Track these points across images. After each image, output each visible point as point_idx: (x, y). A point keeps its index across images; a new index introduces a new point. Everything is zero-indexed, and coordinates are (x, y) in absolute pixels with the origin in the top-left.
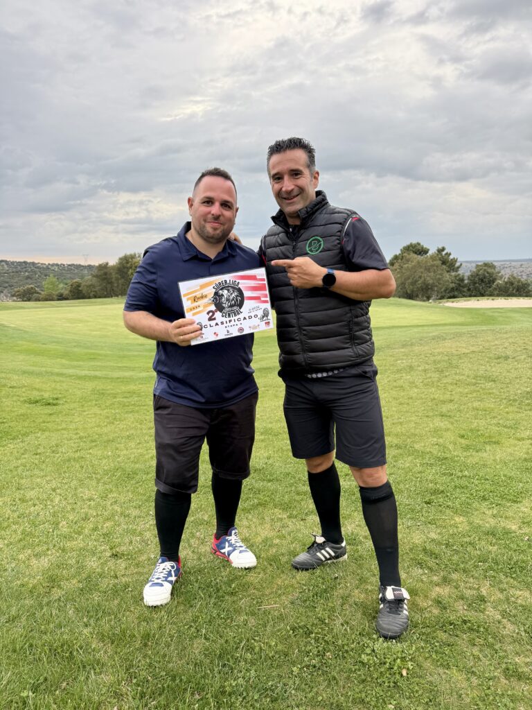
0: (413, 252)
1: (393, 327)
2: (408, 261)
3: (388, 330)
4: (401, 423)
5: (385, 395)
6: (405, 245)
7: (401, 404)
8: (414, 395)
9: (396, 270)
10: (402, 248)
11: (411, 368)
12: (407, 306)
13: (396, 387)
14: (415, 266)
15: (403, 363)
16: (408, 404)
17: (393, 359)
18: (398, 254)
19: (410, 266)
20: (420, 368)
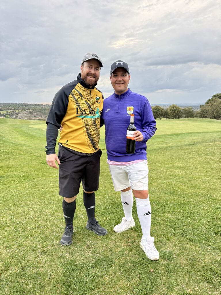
0: (218, 97)
1: (207, 132)
2: (215, 101)
3: (204, 134)
4: (206, 182)
5: (200, 166)
6: (214, 95)
7: (207, 171)
8: (214, 167)
9: (209, 106)
10: (212, 96)
11: (214, 153)
12: (215, 122)
13: (206, 162)
14: (218, 104)
15: (210, 150)
16: (211, 171)
17: (205, 148)
18: (211, 99)
19: (216, 104)
20: (218, 153)
